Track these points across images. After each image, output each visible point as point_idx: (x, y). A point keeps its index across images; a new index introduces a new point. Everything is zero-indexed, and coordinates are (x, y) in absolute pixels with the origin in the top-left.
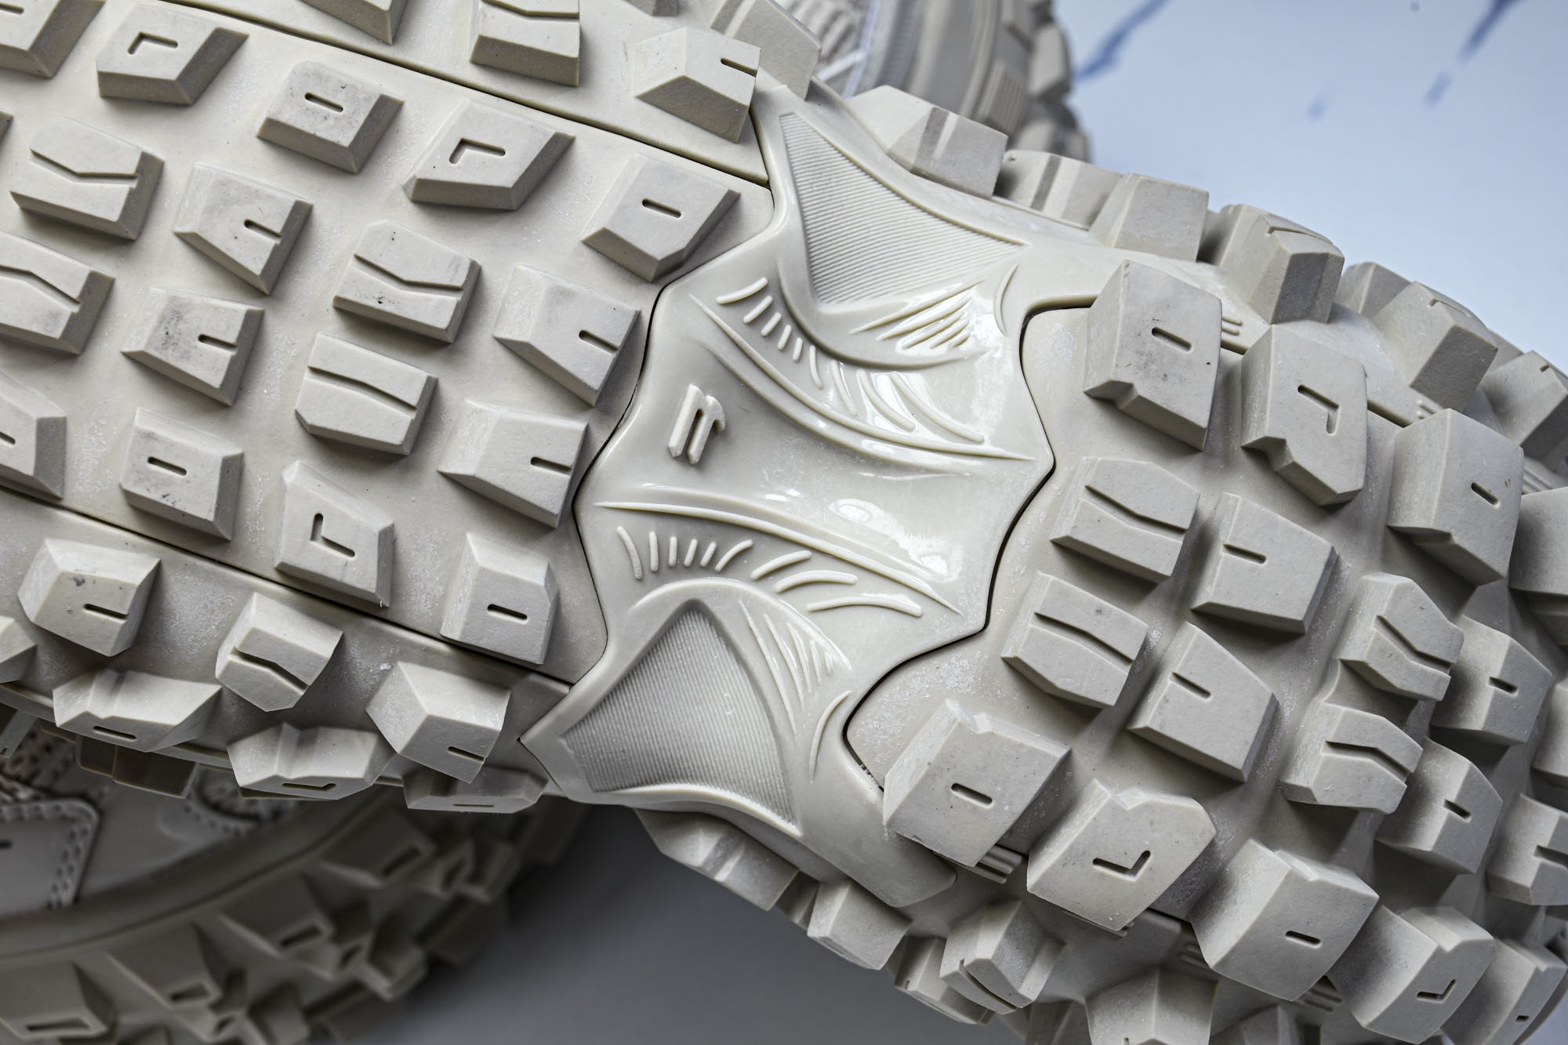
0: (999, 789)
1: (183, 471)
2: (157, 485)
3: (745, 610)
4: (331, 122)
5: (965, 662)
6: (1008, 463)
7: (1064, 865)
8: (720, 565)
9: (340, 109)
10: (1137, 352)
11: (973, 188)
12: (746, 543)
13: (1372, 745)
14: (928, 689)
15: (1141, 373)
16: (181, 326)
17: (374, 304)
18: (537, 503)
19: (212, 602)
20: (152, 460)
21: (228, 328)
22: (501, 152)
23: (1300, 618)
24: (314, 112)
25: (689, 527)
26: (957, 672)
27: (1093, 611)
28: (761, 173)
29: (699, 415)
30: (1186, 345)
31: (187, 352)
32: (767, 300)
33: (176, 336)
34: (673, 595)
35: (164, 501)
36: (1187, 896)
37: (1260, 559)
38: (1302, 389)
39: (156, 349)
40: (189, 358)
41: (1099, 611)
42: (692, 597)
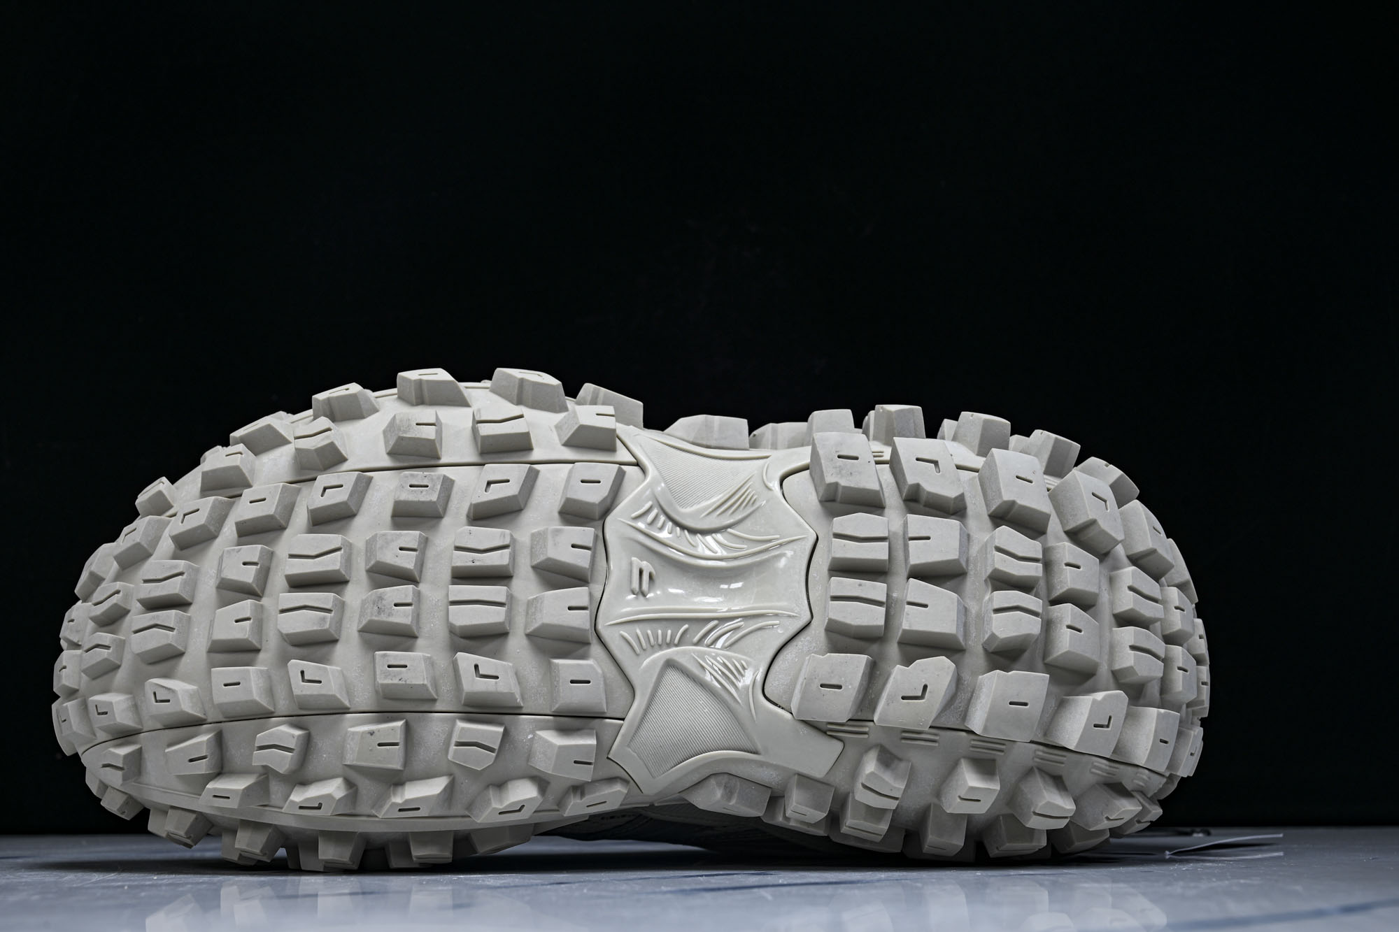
0: (843, 679)
1: (406, 666)
2: (395, 676)
3: (696, 657)
4: (424, 493)
5: (808, 638)
6: (795, 543)
7: (888, 704)
8: (676, 641)
9: (427, 486)
10: (834, 468)
11: (739, 447)
12: (686, 626)
13: (1015, 604)
14: (796, 657)
15: (839, 476)
16: (384, 602)
17: (471, 564)
18: (577, 626)
19: (437, 731)
20: (389, 666)
21: (406, 596)
22: (508, 481)
23: (956, 557)
24: (415, 491)
25: (655, 625)
26: (806, 643)
27: (857, 586)
28: (633, 460)
29: (641, 572)
30: (856, 458)
31: (390, 613)
32: (655, 511)
33: (383, 607)
34: (659, 658)
35: (400, 682)
36: (960, 715)
37: (928, 538)
38: (918, 459)
39: (376, 616)
40: (392, 615)
41: (860, 585)
42: (668, 657)
